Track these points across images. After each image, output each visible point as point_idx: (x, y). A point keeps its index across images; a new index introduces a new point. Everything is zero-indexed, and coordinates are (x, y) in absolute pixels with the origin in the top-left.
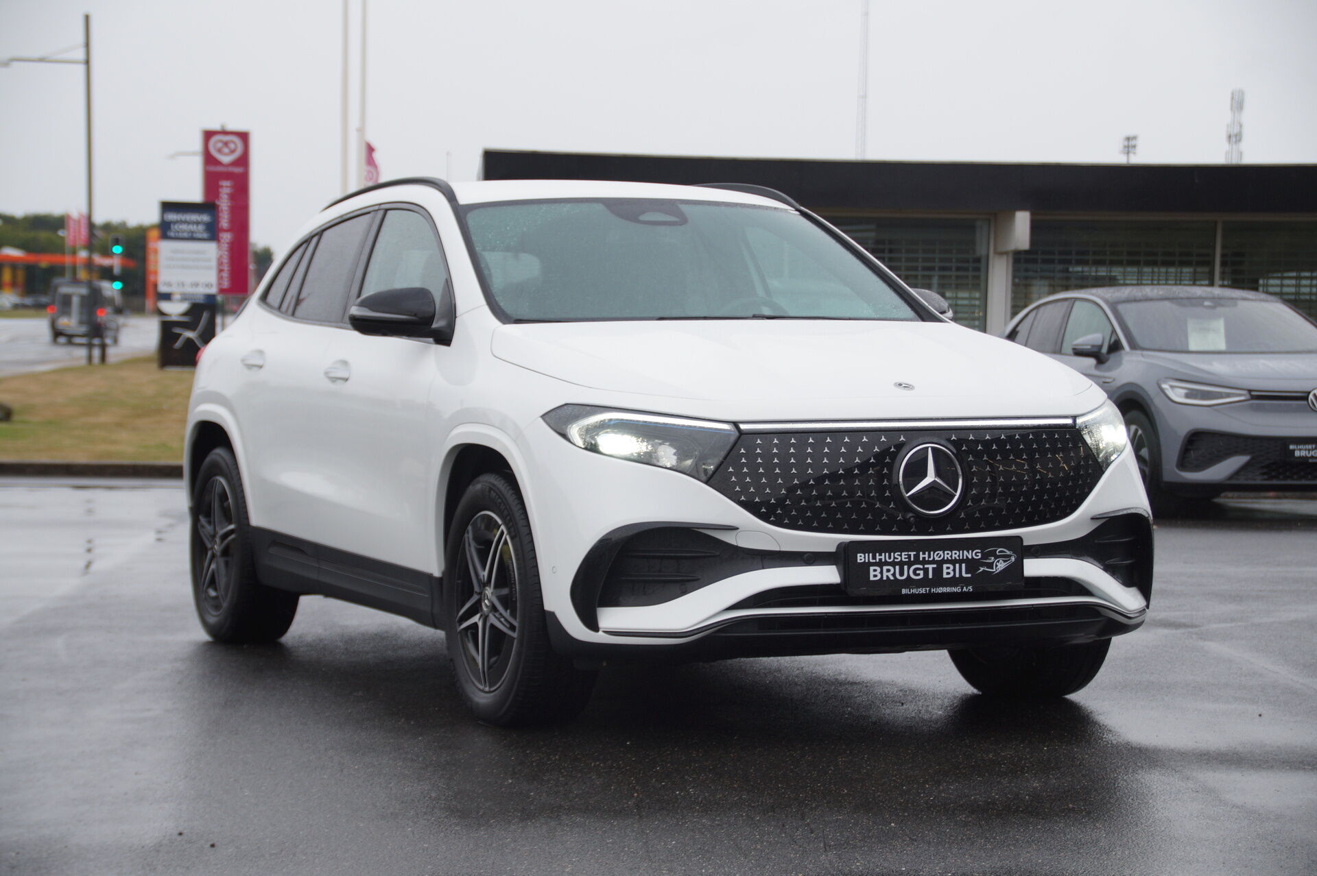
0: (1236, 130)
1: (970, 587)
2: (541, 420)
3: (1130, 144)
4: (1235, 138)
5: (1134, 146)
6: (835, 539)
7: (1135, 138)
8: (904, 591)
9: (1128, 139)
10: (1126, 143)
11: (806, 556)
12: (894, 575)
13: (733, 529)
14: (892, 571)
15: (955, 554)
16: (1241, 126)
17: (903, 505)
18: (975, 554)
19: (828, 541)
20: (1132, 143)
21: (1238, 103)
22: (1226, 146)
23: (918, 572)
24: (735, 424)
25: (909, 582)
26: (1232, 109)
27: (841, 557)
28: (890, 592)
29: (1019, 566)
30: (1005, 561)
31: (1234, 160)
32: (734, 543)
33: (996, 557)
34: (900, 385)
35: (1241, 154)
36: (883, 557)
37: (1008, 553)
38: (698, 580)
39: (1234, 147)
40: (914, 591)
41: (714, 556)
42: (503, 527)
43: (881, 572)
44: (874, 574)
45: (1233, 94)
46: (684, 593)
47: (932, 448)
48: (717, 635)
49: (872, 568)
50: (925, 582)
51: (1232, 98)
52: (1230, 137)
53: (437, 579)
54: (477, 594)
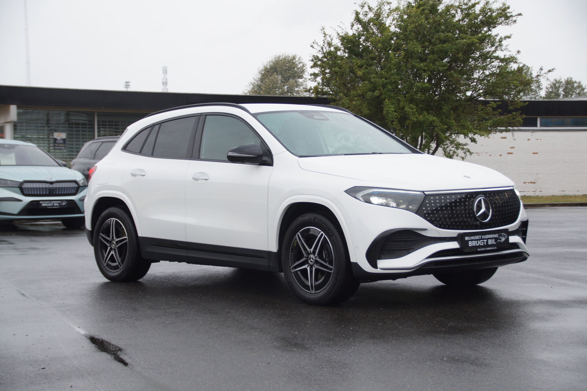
0: (165, 81)
1: (496, 247)
2: (344, 192)
3: (127, 84)
4: (165, 84)
5: (129, 85)
6: (457, 232)
7: (129, 82)
8: (479, 250)
9: (127, 82)
10: (126, 84)
11: (448, 238)
12: (475, 244)
13: (426, 230)
14: (475, 243)
15: (491, 236)
16: (167, 79)
17: (476, 219)
18: (496, 236)
19: (454, 233)
20: (128, 84)
21: (165, 71)
22: (162, 87)
23: (482, 243)
24: (423, 192)
25: (480, 247)
26: (163, 73)
27: (459, 238)
28: (474, 250)
29: (507, 239)
30: (504, 238)
31: (165, 91)
32: (425, 235)
33: (502, 236)
34: (466, 176)
35: (167, 89)
36: (472, 238)
37: (505, 235)
38: (413, 248)
39: (165, 87)
40: (481, 249)
41: (418, 240)
42: (322, 232)
43: (472, 243)
44: (471, 244)
45: (163, 67)
46: (409, 253)
47: (483, 198)
48: (422, 268)
49: (469, 242)
50: (484, 246)
51: (163, 69)
52: (163, 83)
53: (274, 253)
54: (306, 257)
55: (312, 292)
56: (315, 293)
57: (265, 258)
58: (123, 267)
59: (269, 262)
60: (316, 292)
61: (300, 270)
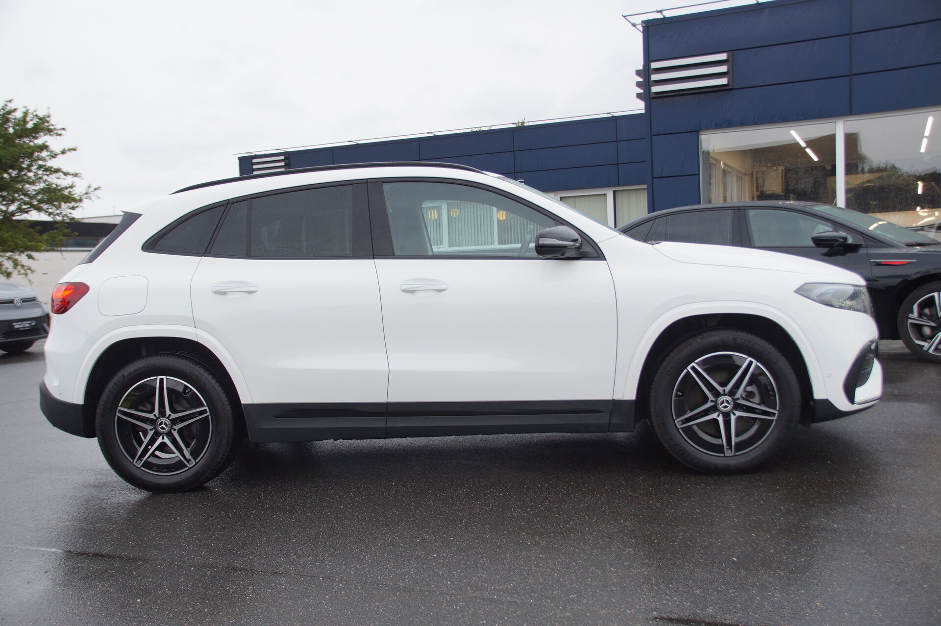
2: (795, 293)
42: (751, 359)
53: (629, 402)
54: (712, 401)
55: (726, 455)
56: (735, 456)
57: (601, 412)
58: (197, 463)
59: (610, 418)
60: (737, 454)
61: (696, 424)
